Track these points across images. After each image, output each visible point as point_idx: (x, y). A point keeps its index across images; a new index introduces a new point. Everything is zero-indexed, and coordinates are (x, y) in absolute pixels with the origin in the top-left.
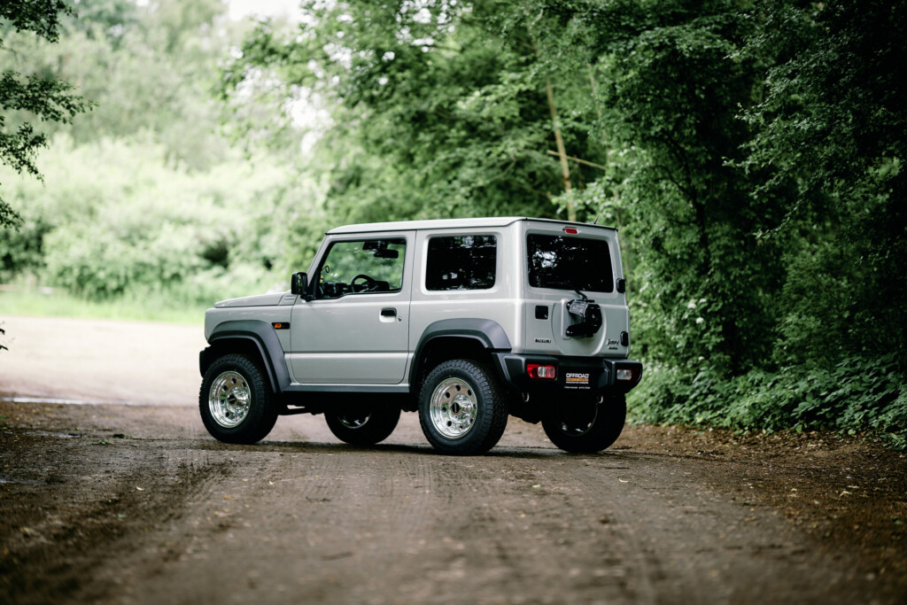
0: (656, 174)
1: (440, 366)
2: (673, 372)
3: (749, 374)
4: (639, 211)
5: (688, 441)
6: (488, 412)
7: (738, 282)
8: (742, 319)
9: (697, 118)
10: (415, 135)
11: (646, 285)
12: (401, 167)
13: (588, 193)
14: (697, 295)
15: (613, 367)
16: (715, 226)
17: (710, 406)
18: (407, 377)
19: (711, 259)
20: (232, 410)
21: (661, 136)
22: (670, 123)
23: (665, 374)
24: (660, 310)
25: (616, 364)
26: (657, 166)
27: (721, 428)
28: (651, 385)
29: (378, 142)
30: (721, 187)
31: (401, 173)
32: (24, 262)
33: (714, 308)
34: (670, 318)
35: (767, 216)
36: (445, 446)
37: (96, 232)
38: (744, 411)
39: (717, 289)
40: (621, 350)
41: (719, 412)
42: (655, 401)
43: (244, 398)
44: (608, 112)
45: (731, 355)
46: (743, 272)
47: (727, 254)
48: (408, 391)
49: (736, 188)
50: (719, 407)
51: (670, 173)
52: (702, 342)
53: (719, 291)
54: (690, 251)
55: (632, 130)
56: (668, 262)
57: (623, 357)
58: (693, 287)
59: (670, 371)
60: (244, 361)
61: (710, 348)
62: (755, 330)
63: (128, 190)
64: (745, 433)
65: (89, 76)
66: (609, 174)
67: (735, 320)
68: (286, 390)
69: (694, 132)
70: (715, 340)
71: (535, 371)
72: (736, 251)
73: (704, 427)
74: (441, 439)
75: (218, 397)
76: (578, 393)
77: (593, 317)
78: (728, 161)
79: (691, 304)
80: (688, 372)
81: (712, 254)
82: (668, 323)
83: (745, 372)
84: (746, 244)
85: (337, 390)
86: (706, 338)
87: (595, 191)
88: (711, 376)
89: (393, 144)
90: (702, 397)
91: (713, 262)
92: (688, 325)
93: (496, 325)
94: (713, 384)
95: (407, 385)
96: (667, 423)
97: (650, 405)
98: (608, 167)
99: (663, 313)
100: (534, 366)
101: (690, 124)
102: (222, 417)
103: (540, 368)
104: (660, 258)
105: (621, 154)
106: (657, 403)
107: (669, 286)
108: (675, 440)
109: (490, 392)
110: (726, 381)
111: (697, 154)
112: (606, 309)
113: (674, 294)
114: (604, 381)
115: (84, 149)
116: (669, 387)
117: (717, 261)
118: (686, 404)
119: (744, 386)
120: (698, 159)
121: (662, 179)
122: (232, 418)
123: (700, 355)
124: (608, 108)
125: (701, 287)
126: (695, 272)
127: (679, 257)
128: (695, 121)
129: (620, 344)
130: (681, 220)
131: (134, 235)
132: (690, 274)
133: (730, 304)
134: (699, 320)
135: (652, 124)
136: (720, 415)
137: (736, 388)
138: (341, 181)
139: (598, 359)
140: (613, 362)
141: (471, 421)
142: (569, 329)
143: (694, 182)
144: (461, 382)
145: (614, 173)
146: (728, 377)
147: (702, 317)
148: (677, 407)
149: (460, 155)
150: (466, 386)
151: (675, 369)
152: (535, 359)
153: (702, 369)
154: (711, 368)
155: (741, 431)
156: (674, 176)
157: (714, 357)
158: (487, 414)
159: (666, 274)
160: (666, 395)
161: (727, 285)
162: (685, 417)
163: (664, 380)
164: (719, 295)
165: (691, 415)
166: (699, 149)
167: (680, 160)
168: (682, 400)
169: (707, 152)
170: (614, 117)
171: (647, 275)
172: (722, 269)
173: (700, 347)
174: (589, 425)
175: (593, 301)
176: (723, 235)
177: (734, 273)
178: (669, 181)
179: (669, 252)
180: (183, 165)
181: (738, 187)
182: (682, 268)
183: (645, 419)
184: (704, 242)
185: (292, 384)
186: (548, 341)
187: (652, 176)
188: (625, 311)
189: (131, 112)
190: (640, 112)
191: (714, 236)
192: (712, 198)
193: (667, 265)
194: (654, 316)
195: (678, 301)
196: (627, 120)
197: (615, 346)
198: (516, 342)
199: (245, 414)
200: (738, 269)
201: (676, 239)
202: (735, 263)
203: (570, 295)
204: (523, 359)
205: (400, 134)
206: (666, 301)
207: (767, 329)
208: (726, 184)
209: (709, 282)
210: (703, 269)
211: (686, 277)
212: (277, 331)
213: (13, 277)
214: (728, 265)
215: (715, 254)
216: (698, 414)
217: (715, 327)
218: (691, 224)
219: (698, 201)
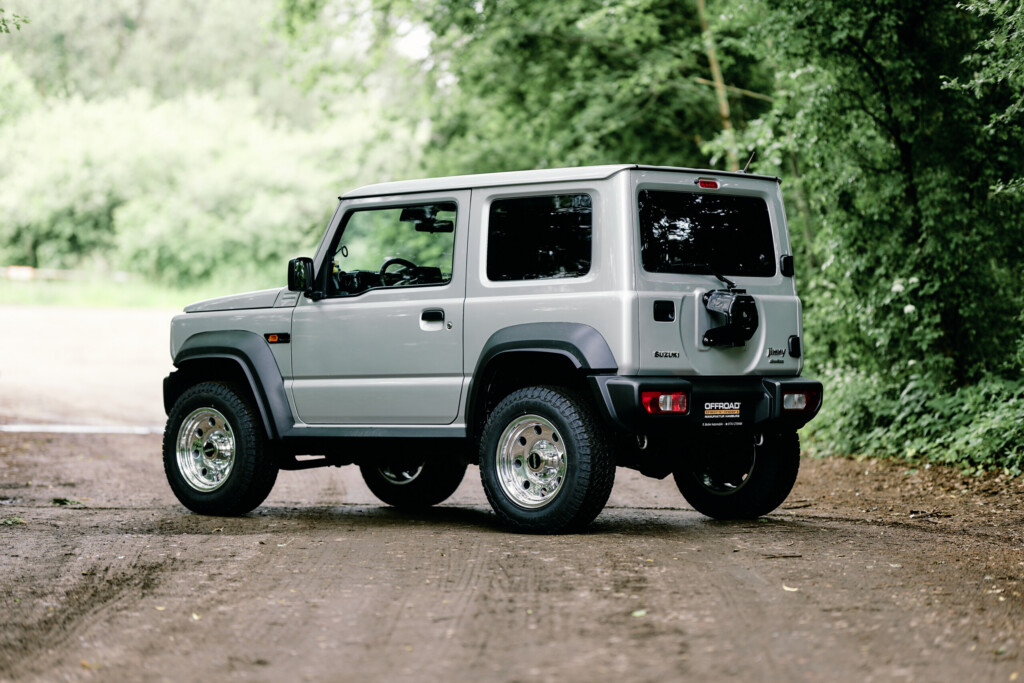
0: (842, 102)
1: (510, 397)
2: (872, 382)
3: (981, 384)
4: (818, 154)
5: (895, 486)
6: (584, 467)
7: (960, 252)
8: (968, 305)
9: (899, 17)
10: (524, 67)
11: (831, 259)
12: (510, 110)
13: (751, 134)
14: (903, 272)
15: (778, 390)
16: (928, 173)
17: (926, 431)
18: (462, 413)
19: (923, 221)
20: (210, 464)
21: (846, 46)
22: (859, 27)
23: (860, 384)
24: (851, 295)
25: (782, 385)
26: (842, 90)
27: (943, 463)
28: (841, 400)
29: (477, 78)
30: (934, 118)
31: (509, 117)
32: (93, 244)
33: (927, 290)
34: (865, 306)
35: (1001, 158)
36: (521, 519)
37: (177, 205)
38: (975, 442)
39: (932, 263)
40: (789, 364)
41: (938, 441)
42: (847, 423)
43: (228, 446)
44: (770, 15)
45: (954, 357)
46: (967, 239)
47: (945, 212)
48: (464, 435)
49: (956, 117)
50: (938, 434)
51: (861, 99)
52: (913, 338)
53: (935, 266)
54: (893, 210)
55: (805, 38)
56: (861, 225)
57: (794, 374)
58: (898, 261)
59: (868, 381)
60: (225, 392)
61: (924, 347)
62: (987, 320)
63: (216, 155)
64: (978, 474)
65: (174, 22)
66: (778, 108)
67: (958, 306)
68: (288, 434)
69: (895, 38)
70: (932, 335)
71: (655, 403)
72: (957, 208)
73: (918, 462)
74: (513, 509)
75: (190, 446)
76: (723, 432)
77: (745, 315)
78: (949, 82)
79: (897, 286)
80: (895, 381)
81: (924, 214)
82: (864, 313)
83: (975, 380)
84: (971, 198)
85: (361, 435)
86: (918, 334)
87: (759, 131)
88: (925, 388)
89: (496, 81)
90: (914, 418)
91: (925, 225)
92: (892, 315)
93: (594, 332)
94: (929, 398)
95: (463, 426)
96: (864, 455)
97: (841, 429)
98: (777, 98)
99: (856, 297)
100: (653, 394)
101: (888, 26)
102: (195, 476)
103: (662, 397)
104: (850, 220)
105: (793, 76)
106: (850, 424)
107: (864, 261)
108: (876, 484)
109: (586, 436)
110: (947, 395)
111: (900, 70)
112: (765, 303)
113: (870, 271)
114: (764, 411)
115: (166, 107)
116: (866, 403)
117: (931, 223)
118: (892, 427)
119: (974, 403)
120: (901, 78)
121: (852, 108)
122: (210, 477)
123: (910, 358)
124: (772, 9)
125: (908, 260)
126: (900, 240)
127: (876, 217)
128: (896, 22)
129: (787, 353)
130: (878, 166)
131: (224, 207)
132: (893, 243)
133: (952, 285)
134: (909, 309)
135: (834, 29)
136: (941, 444)
137: (962, 404)
138: (442, 131)
139: (755, 379)
140: (777, 384)
141: (559, 480)
142: (708, 334)
143: (897, 111)
144: (543, 421)
145: (785, 105)
146: (951, 390)
147: (912, 303)
148: (878, 431)
149: (583, 91)
150: (550, 428)
151: (875, 379)
152: (654, 384)
153: (913, 377)
154: (926, 376)
155: (972, 470)
156: (867, 103)
157: (930, 360)
158: (581, 470)
159: (860, 243)
160: (862, 415)
161: (947, 257)
162: (889, 446)
163: (860, 393)
164: (935, 271)
165: (899, 444)
166: (903, 64)
167: (876, 81)
168: (885, 422)
169: (914, 68)
170: (779, 21)
171: (832, 245)
172: (939, 234)
173: (909, 346)
174: (745, 476)
175: (744, 291)
176: (938, 185)
177: (955, 240)
178: (862, 113)
179: (863, 213)
180: (284, 123)
181: (960, 116)
182: (882, 235)
183: (834, 448)
184: (911, 196)
185: (296, 425)
186: (674, 355)
187: (836, 103)
188: (794, 303)
189: (226, 64)
190: (815, 12)
191: (927, 187)
192: (922, 134)
193: (860, 231)
194: (844, 303)
195: (877, 281)
196: (799, 26)
197: (780, 357)
198: (625, 359)
199: (227, 472)
200: (960, 235)
201: (871, 193)
202: (957, 226)
203: (709, 282)
204: (635, 385)
205: (504, 65)
206: (859, 282)
207: (1005, 319)
208: (941, 114)
209: (921, 253)
210: (912, 235)
211: (887, 246)
212: (271, 346)
213: (80, 261)
214: (947, 229)
215: (928, 213)
216: (908, 443)
217: (930, 317)
218: (893, 172)
219: (903, 137)
